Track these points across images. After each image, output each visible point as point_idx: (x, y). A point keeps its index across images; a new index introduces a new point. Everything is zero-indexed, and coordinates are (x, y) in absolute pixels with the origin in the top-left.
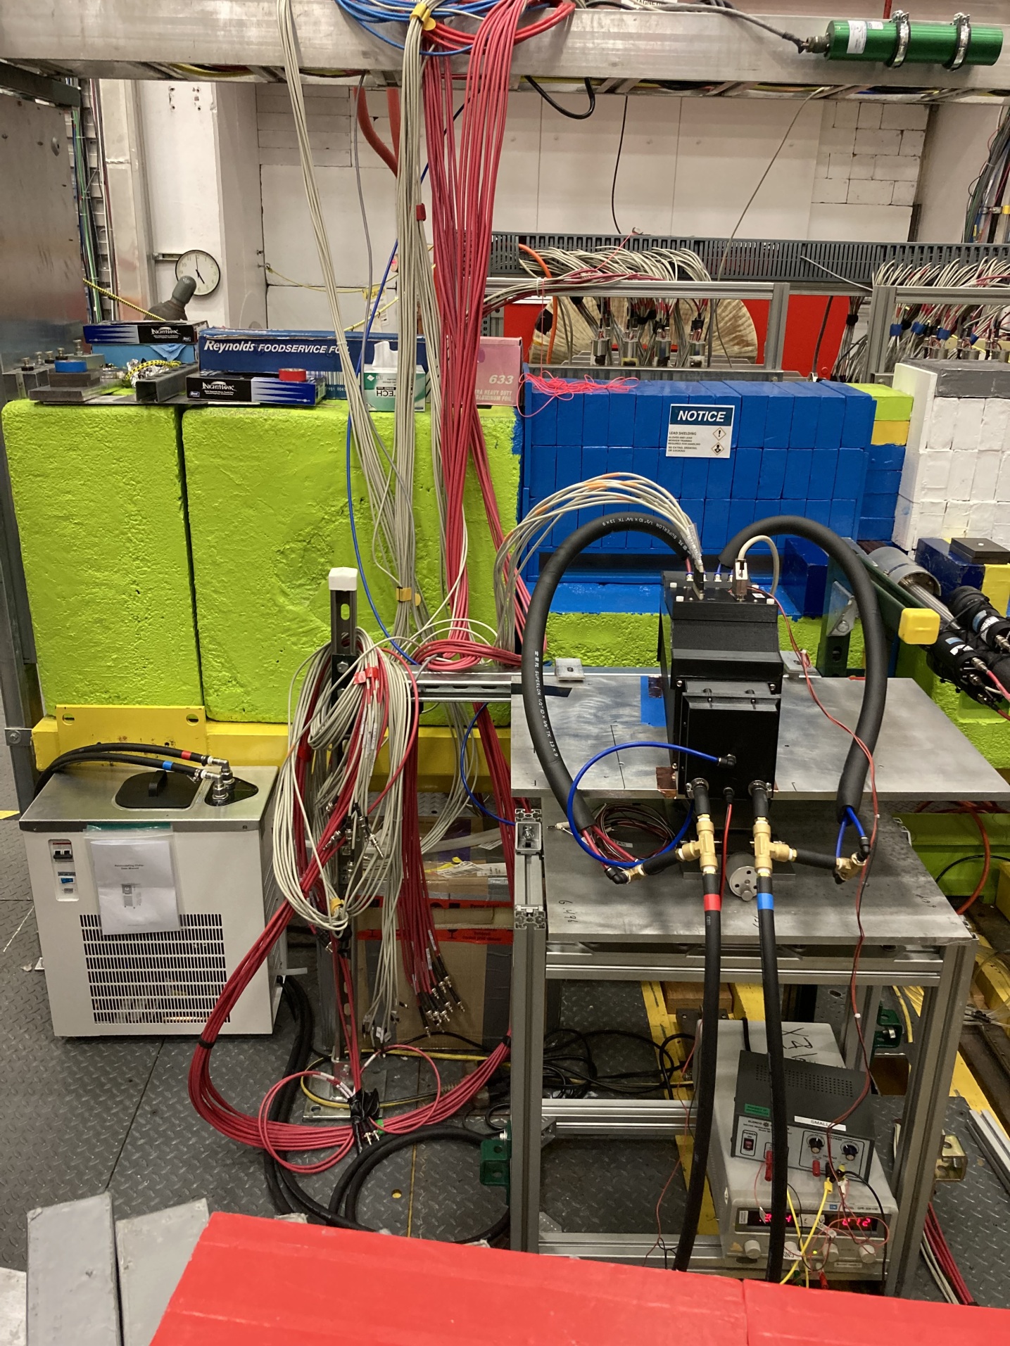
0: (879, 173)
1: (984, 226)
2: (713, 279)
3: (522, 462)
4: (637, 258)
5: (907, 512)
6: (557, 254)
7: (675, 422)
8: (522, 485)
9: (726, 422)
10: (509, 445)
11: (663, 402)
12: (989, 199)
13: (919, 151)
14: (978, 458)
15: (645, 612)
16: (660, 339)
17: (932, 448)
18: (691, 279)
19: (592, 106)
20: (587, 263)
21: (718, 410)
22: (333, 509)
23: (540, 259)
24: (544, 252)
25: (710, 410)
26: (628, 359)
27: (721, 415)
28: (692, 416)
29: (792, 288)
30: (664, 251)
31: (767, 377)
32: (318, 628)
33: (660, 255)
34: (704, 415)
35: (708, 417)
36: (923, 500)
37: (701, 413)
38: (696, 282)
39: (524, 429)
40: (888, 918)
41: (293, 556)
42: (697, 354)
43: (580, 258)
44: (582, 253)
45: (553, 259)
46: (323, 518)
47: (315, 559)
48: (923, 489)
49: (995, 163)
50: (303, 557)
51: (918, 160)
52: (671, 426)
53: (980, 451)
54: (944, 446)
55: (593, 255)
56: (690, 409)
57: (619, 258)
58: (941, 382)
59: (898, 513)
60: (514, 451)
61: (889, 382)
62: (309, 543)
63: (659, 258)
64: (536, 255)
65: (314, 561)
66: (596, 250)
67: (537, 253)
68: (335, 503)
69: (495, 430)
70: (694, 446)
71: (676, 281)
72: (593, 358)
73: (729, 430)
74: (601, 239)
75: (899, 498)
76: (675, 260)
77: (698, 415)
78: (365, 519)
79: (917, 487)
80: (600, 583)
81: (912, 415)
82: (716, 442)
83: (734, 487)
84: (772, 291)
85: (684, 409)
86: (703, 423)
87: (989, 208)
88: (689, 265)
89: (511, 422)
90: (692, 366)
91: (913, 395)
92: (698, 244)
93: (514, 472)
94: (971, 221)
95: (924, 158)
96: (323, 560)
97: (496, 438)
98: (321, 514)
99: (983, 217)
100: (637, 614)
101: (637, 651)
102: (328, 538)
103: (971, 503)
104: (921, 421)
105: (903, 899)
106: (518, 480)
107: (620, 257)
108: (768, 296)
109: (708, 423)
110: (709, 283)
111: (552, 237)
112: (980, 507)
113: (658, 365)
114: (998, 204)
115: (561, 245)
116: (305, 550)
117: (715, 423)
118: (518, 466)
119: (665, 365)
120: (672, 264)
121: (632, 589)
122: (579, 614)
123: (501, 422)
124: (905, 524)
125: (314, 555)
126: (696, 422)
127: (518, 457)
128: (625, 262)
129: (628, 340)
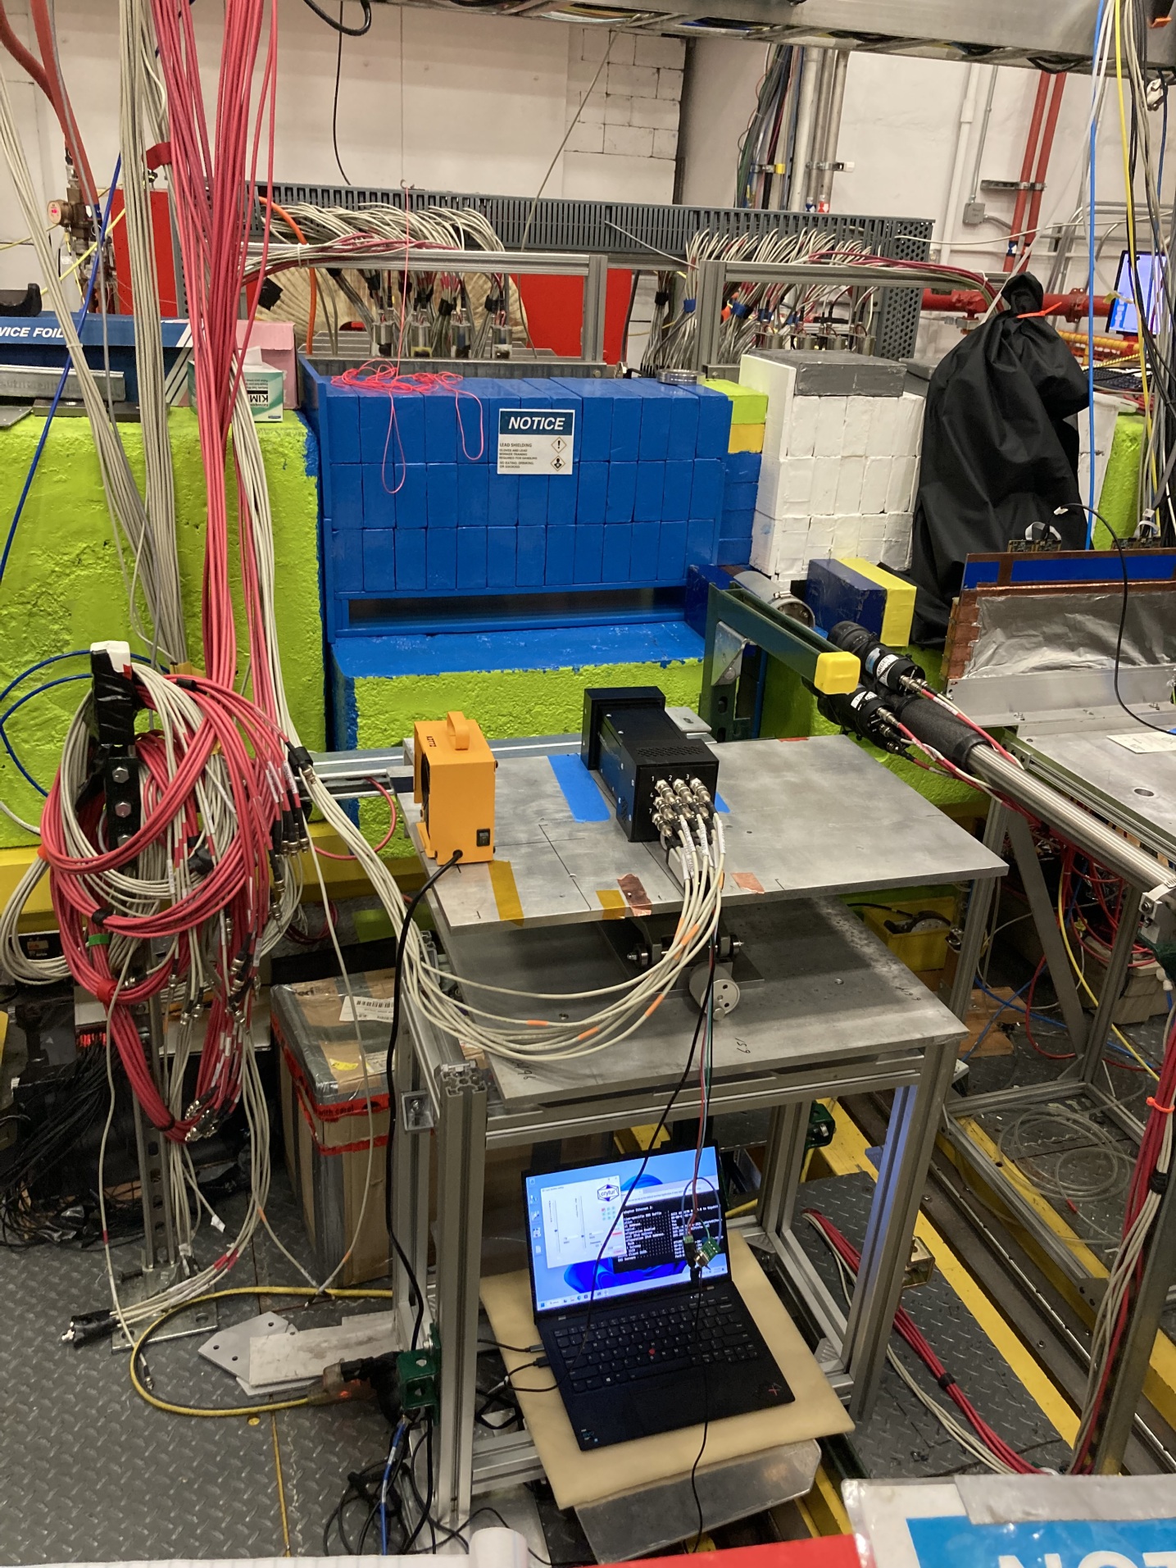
0: (637, 119)
1: (757, 187)
2: (507, 249)
3: (320, 486)
4: (412, 218)
5: (767, 532)
6: (310, 211)
7: (505, 431)
8: (321, 515)
9: (566, 431)
10: (302, 465)
11: (491, 406)
12: (761, 157)
13: (678, 94)
14: (841, 465)
15: (494, 669)
16: (457, 324)
17: (792, 455)
18: (479, 247)
19: (368, 18)
20: (350, 224)
21: (556, 415)
22: (66, 558)
23: (289, 217)
24: (292, 209)
25: (546, 415)
26: (420, 348)
27: (559, 421)
28: (526, 423)
29: (610, 260)
30: (444, 211)
31: (587, 372)
32: (57, 717)
33: (440, 216)
34: (539, 422)
35: (544, 424)
36: (786, 516)
37: (536, 419)
38: (488, 252)
39: (319, 443)
40: (878, 1019)
41: (14, 624)
42: (504, 342)
43: (340, 217)
44: (342, 211)
45: (306, 218)
46: (53, 571)
47: (45, 627)
48: (785, 503)
49: (765, 113)
50: (28, 625)
51: (678, 106)
52: (501, 437)
53: (844, 458)
54: (806, 454)
55: (356, 214)
56: (522, 415)
57: (392, 221)
58: (800, 378)
59: (756, 531)
60: (309, 472)
61: (734, 377)
62: (35, 605)
63: (439, 220)
64: (284, 212)
65: (45, 630)
66: (359, 208)
67: (287, 210)
68: (67, 550)
69: (282, 446)
70: (530, 461)
71: (463, 251)
72: (375, 348)
73: (569, 440)
74: (364, 193)
75: (756, 514)
76: (459, 222)
77: (533, 422)
78: (111, 568)
79: (779, 501)
80: (428, 635)
81: (768, 417)
82: (555, 456)
83: (579, 509)
84: (587, 265)
85: (516, 415)
86: (538, 432)
87: (761, 166)
88: (475, 229)
89: (301, 434)
90: (498, 357)
91: (767, 393)
92: (483, 203)
93: (311, 498)
94: (743, 179)
95: (685, 104)
96: (56, 627)
97: (284, 455)
98: (51, 565)
99: (755, 176)
100: (484, 673)
101: (487, 717)
102: (62, 598)
103: (835, 517)
104: (780, 424)
105: (884, 996)
106: (316, 509)
107: (392, 217)
108: (583, 271)
109: (544, 432)
110: (501, 253)
111: (301, 189)
112: (845, 521)
113: (458, 356)
114: (771, 161)
115: (314, 200)
116: (31, 615)
117: (553, 432)
118: (315, 491)
119: (466, 356)
120: (457, 230)
121: (469, 638)
122: (413, 677)
123: (289, 435)
124: (766, 545)
125: (43, 621)
126: (530, 431)
127: (314, 480)
128: (398, 223)
129: (417, 324)
